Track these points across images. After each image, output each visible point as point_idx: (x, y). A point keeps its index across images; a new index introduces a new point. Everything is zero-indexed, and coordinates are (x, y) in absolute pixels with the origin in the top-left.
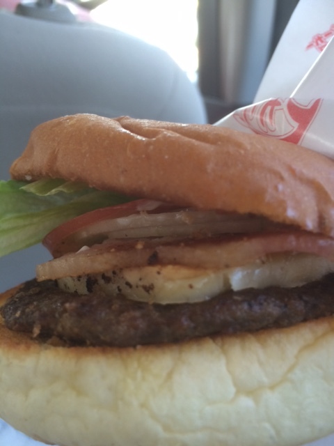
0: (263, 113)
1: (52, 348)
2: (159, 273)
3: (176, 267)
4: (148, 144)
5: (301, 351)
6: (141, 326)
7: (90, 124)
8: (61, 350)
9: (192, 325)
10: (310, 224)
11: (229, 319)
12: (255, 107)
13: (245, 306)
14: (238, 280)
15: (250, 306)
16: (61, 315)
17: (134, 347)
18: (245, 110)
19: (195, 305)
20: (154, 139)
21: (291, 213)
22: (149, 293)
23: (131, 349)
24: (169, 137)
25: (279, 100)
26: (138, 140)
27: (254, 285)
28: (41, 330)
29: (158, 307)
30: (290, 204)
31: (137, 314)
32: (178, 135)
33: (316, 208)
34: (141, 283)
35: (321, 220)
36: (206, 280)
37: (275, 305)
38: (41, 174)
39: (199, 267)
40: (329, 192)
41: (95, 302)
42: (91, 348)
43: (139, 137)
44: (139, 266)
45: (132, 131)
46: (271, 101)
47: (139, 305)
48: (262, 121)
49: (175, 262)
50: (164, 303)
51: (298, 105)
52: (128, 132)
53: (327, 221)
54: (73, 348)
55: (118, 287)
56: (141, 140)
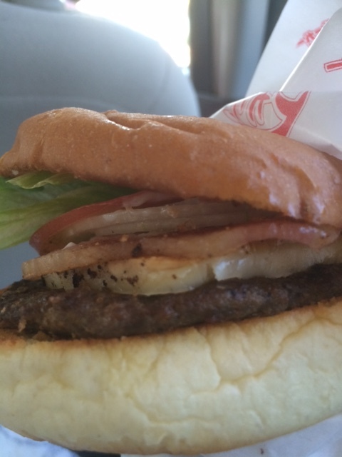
0: (252, 107)
1: (38, 342)
2: (142, 265)
3: (160, 258)
4: (133, 134)
5: (285, 339)
6: (125, 317)
7: (76, 116)
8: (46, 344)
9: (176, 314)
10: (293, 210)
11: (212, 307)
12: (244, 101)
13: (229, 295)
14: (221, 270)
15: (233, 294)
16: (46, 310)
17: (119, 338)
18: (235, 106)
19: (179, 295)
20: (138, 129)
21: (273, 200)
22: (134, 286)
23: (116, 340)
24: (154, 127)
25: (268, 94)
26: (123, 130)
27: (238, 275)
28: (26, 326)
29: (142, 298)
30: (272, 190)
31: (122, 305)
32: (162, 125)
33: (298, 196)
34: (126, 276)
35: (304, 207)
36: (189, 270)
37: (259, 294)
38: (27, 167)
39: (182, 257)
40: (312, 180)
41: (79, 296)
42: (76, 341)
43: (124, 128)
44: (123, 259)
45: (117, 123)
46: (260, 96)
47: (123, 298)
48: (251, 115)
49: (159, 254)
50: (148, 294)
51: (286, 99)
52: (113, 123)
53: (309, 207)
54: (58, 342)
55: (104, 282)
56: (126, 131)
